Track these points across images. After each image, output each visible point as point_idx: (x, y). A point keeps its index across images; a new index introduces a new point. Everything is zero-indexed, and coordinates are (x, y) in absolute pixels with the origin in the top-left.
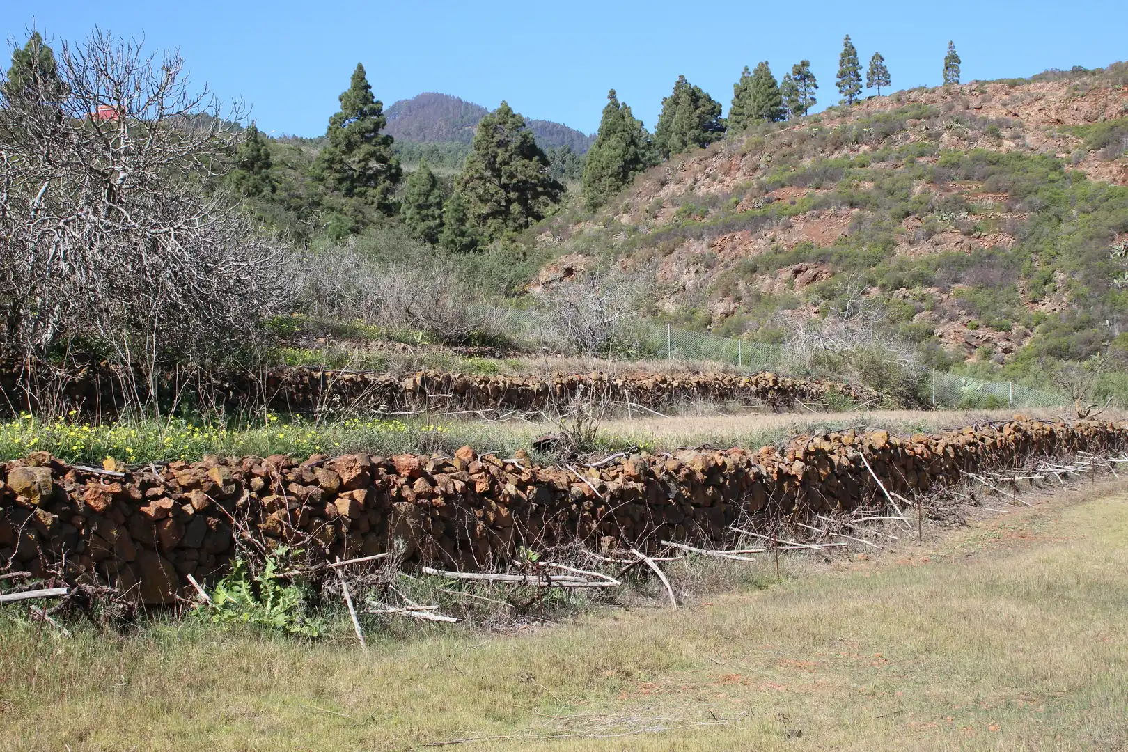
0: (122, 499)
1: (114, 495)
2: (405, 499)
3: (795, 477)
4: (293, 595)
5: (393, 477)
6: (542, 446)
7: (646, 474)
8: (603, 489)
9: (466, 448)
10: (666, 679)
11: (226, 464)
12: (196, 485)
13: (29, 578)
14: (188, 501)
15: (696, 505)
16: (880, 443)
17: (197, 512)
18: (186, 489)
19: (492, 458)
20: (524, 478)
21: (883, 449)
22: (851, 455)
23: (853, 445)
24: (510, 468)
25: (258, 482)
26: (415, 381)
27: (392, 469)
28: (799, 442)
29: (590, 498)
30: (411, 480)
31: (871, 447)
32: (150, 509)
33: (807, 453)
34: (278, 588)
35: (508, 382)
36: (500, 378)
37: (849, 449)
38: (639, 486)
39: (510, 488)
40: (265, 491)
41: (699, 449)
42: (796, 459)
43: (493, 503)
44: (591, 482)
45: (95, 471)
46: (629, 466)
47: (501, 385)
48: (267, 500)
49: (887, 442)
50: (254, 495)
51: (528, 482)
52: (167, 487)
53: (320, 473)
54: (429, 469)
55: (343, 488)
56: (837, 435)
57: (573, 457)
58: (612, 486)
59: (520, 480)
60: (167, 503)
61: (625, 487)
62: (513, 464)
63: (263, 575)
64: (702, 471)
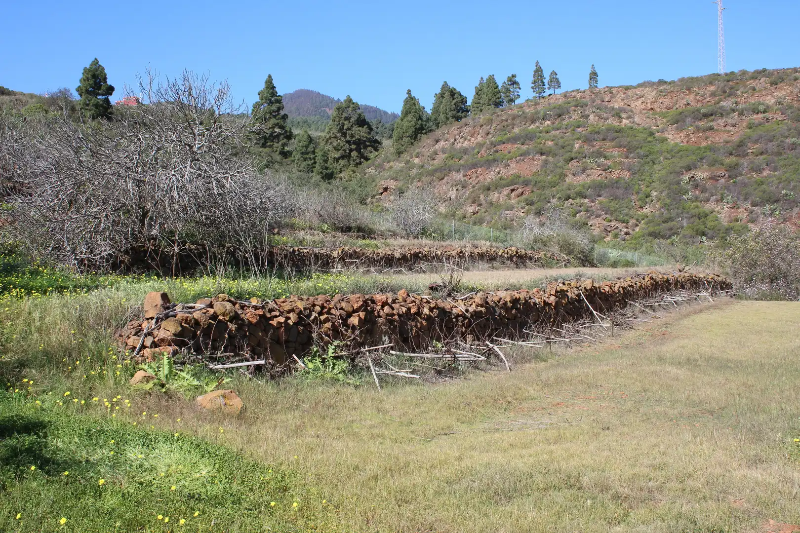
0: (263, 317)
1: (260, 315)
2: (381, 317)
3: (551, 304)
4: (343, 365)
5: (375, 306)
6: (433, 289)
7: (485, 304)
8: (467, 311)
9: (403, 291)
10: (525, 405)
11: (302, 300)
12: (292, 310)
13: (233, 356)
14: (290, 318)
15: (508, 319)
16: (589, 287)
17: (294, 324)
18: (289, 312)
19: (415, 296)
20: (432, 306)
21: (591, 289)
22: (576, 292)
23: (577, 288)
24: (425, 301)
25: (318, 308)
26: (338, 253)
27: (373, 302)
28: (552, 286)
29: (461, 316)
30: (383, 307)
31: (585, 288)
32: (274, 323)
33: (557, 292)
34: (335, 361)
36: (380, 251)
37: (575, 289)
38: (483, 309)
39: (426, 311)
40: (320, 314)
41: (506, 290)
42: (551, 295)
43: (419, 318)
44: (461, 308)
45: (247, 304)
46: (478, 298)
48: (323, 318)
49: (593, 286)
50: (317, 315)
51: (434, 308)
52: (279, 311)
53: (344, 304)
54: (390, 301)
55: (354, 311)
56: (568, 282)
57: (449, 295)
58: (471, 309)
59: (430, 307)
60: (281, 319)
61: (477, 310)
62: (426, 299)
63: (327, 355)
64: (510, 301)
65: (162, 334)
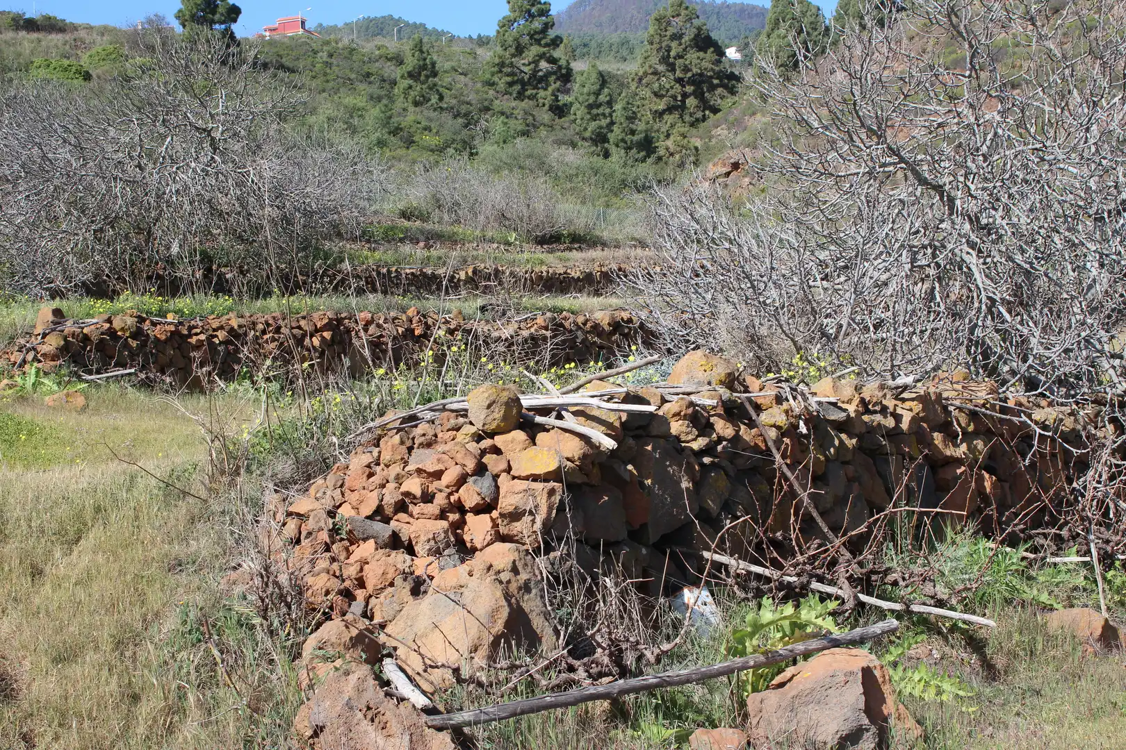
0: (176, 334)
1: (171, 332)
2: (360, 338)
5: (353, 325)
7: (556, 326)
9: (413, 309)
11: (241, 317)
12: (221, 328)
14: (216, 336)
17: (221, 342)
18: (215, 330)
25: (260, 327)
26: (467, 273)
27: (353, 320)
30: (366, 327)
35: (551, 271)
36: (544, 268)
38: (548, 333)
40: (264, 332)
41: (611, 310)
45: (163, 320)
46: (543, 320)
47: (545, 274)
48: (265, 337)
50: (257, 334)
52: (204, 329)
53: (303, 322)
54: (381, 320)
55: (317, 331)
58: (525, 333)
59: (449, 328)
60: (202, 337)
61: (536, 334)
64: (609, 324)
65: (45, 349)
